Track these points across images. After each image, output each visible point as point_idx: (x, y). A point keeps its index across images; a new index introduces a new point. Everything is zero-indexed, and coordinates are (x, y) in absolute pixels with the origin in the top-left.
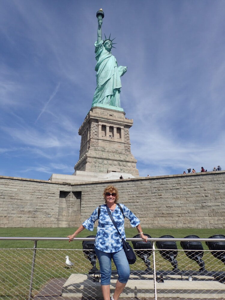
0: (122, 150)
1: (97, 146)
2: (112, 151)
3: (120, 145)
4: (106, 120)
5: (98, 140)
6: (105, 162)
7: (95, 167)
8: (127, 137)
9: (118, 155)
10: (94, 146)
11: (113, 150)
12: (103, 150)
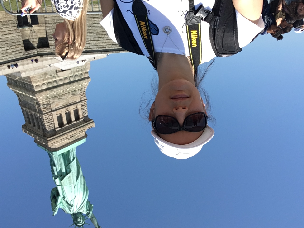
0: (54, 102)
1: (80, 94)
2: (65, 95)
3: (57, 107)
4: (78, 127)
5: (81, 101)
6: (72, 80)
7: (82, 70)
8: (49, 121)
9: (59, 93)
10: (83, 93)
11: (64, 97)
12: (74, 93)
